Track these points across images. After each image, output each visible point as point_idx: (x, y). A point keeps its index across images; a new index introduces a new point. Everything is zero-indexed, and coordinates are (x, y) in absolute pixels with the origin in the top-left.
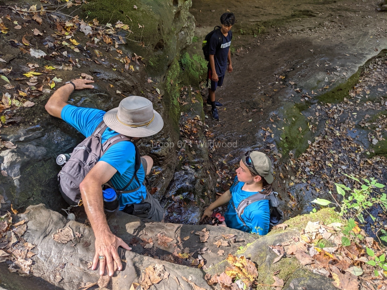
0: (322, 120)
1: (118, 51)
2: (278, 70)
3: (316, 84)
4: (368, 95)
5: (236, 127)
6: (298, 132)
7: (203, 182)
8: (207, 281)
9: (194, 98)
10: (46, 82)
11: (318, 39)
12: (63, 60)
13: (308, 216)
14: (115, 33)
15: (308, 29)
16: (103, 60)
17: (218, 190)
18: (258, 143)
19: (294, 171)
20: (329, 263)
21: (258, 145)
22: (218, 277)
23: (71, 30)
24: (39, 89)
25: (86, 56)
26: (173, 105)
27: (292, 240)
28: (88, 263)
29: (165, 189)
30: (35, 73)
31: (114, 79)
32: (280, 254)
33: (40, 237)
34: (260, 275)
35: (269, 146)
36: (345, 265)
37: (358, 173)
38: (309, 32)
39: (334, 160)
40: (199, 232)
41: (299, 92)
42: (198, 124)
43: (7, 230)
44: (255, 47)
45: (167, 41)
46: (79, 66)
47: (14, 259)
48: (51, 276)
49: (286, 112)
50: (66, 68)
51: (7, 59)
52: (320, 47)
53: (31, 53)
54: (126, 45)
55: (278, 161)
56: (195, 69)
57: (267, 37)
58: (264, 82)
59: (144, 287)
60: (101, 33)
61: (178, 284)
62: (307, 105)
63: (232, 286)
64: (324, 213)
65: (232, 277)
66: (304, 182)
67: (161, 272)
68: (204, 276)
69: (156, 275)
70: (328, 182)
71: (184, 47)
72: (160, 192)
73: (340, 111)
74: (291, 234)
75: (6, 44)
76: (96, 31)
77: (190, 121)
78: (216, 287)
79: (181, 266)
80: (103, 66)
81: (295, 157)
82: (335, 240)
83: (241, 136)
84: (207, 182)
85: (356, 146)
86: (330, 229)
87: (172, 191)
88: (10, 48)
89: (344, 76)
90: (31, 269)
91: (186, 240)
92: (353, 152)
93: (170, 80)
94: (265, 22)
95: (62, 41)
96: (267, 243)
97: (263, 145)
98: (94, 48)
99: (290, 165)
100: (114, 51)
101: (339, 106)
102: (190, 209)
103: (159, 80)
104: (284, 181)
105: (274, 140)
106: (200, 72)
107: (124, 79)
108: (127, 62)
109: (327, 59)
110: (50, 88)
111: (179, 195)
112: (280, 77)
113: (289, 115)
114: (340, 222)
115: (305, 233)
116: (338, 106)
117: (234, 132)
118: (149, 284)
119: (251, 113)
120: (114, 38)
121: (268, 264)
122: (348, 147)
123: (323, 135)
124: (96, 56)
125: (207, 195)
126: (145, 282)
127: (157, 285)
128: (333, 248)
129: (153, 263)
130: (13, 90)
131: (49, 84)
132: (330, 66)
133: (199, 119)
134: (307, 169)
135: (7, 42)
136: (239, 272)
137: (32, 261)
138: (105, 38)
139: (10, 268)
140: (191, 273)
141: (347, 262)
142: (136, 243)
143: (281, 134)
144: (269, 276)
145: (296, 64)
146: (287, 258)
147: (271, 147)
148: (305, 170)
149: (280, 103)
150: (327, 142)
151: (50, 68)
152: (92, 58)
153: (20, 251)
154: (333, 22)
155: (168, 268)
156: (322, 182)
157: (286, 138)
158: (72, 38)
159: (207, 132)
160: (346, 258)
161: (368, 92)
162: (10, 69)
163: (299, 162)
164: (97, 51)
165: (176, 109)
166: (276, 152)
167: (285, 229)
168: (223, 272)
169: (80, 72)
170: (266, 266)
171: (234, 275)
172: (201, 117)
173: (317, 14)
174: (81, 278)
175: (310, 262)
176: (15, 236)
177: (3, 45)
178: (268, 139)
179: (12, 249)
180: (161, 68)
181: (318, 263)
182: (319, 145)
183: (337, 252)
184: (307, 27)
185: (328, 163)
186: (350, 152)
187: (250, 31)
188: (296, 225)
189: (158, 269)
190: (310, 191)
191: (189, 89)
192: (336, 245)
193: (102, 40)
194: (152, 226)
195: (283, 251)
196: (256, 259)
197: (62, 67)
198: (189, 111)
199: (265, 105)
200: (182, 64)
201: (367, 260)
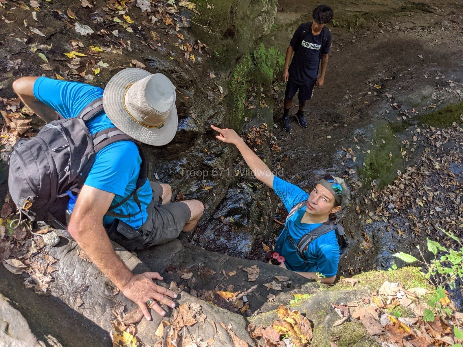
0: (420, 147)
1: (179, 36)
2: (373, 77)
3: (419, 101)
5: (310, 143)
6: (387, 158)
7: (261, 205)
8: (249, 333)
9: (264, 102)
10: (90, 65)
11: (432, 42)
12: (113, 40)
13: (385, 274)
14: (177, 13)
15: (420, 28)
16: (159, 45)
17: (278, 216)
18: (335, 166)
19: (375, 206)
20: (404, 338)
21: (334, 169)
22: (263, 330)
23: (125, 3)
24: (80, 74)
25: (139, 38)
26: (237, 107)
27: (361, 300)
28: (114, 289)
29: (214, 208)
30: (79, 54)
31: (170, 70)
32: (344, 316)
33: (63, 251)
34: (315, 337)
35: (348, 171)
36: (423, 343)
37: (455, 218)
38: (421, 32)
39: (427, 199)
40: (248, 268)
41: (396, 108)
42: (264, 135)
43: (25, 239)
44: (349, 44)
45: (239, 27)
46: (130, 49)
47: (31, 272)
48: (71, 298)
49: (375, 131)
50: (115, 52)
51: (47, 33)
52: (432, 53)
53: (76, 28)
54: (189, 29)
55: (356, 191)
56: (269, 65)
57: (366, 33)
58: (353, 90)
59: (175, 327)
60: (160, 11)
61: (215, 331)
62: (403, 126)
63: (279, 344)
64: (406, 273)
65: (281, 333)
66: (385, 220)
67: (196, 313)
68: (247, 326)
69: (190, 315)
70: (414, 225)
71: (260, 36)
72: (208, 211)
73: (446, 138)
74: (361, 293)
75: (48, 14)
76: (155, 7)
77: (255, 129)
78: (259, 342)
79: (221, 309)
80: (159, 52)
81: (378, 188)
82: (415, 310)
83: (314, 155)
84: (266, 206)
85: (458, 184)
86: (411, 295)
87: (222, 211)
88: (53, 20)
89: (458, 94)
90: (49, 286)
91: (231, 275)
92: (453, 192)
93: (237, 77)
94: (365, 14)
95: (113, 17)
96: (329, 300)
97: (341, 170)
98: (150, 29)
99: (370, 197)
100: (174, 34)
101: (445, 132)
102: (241, 235)
103: (223, 75)
104: (360, 217)
105: (356, 165)
106: (275, 69)
107: (182, 71)
108: (188, 50)
109: (439, 69)
110: (94, 74)
111: (230, 216)
112: (374, 87)
113: (378, 135)
114: (426, 287)
115: (378, 295)
116: (443, 132)
117: (308, 149)
118: (182, 325)
119: (331, 128)
120: (175, 19)
121: (327, 326)
122: (448, 184)
123: (418, 165)
124: (152, 39)
125: (263, 222)
126: (177, 321)
127: (190, 327)
128: (411, 320)
129: (189, 301)
130: (50, 71)
131: (93, 69)
132: (441, 79)
133: (266, 129)
134: (391, 206)
135: (50, 12)
136: (290, 329)
137: (51, 277)
138: (165, 17)
139: (26, 282)
140: (232, 320)
141: (426, 341)
142: (172, 270)
143: (365, 158)
144: (326, 341)
145: (397, 71)
146: (352, 323)
147: (350, 173)
148: (388, 207)
149: (371, 120)
150: (421, 175)
151: (96, 49)
152: (146, 41)
153: (39, 263)
154: (454, 22)
155: (206, 310)
156: (407, 224)
157: (371, 164)
158: (126, 14)
159: (273, 144)
160: (425, 334)
162: (50, 46)
163: (382, 195)
164: (153, 34)
165: (240, 113)
166: (355, 180)
167: (354, 285)
168: (271, 326)
169: (131, 58)
170: (323, 328)
171: (283, 332)
172: (268, 126)
173: (435, 9)
174: (105, 306)
175: (380, 332)
176: (35, 245)
177: (44, 16)
178: (348, 162)
179: (30, 260)
180: (228, 62)
181: (390, 335)
182: (410, 178)
183: (416, 325)
184: (419, 25)
185: (419, 202)
186: (449, 191)
187: (344, 23)
188: (368, 283)
189: (194, 308)
190: (390, 233)
191: (259, 89)
192: (415, 316)
193: (162, 20)
194: (193, 253)
195: (347, 313)
196: (312, 316)
197: (110, 49)
198: (255, 117)
199: (351, 119)
200: (254, 58)
201: (452, 341)
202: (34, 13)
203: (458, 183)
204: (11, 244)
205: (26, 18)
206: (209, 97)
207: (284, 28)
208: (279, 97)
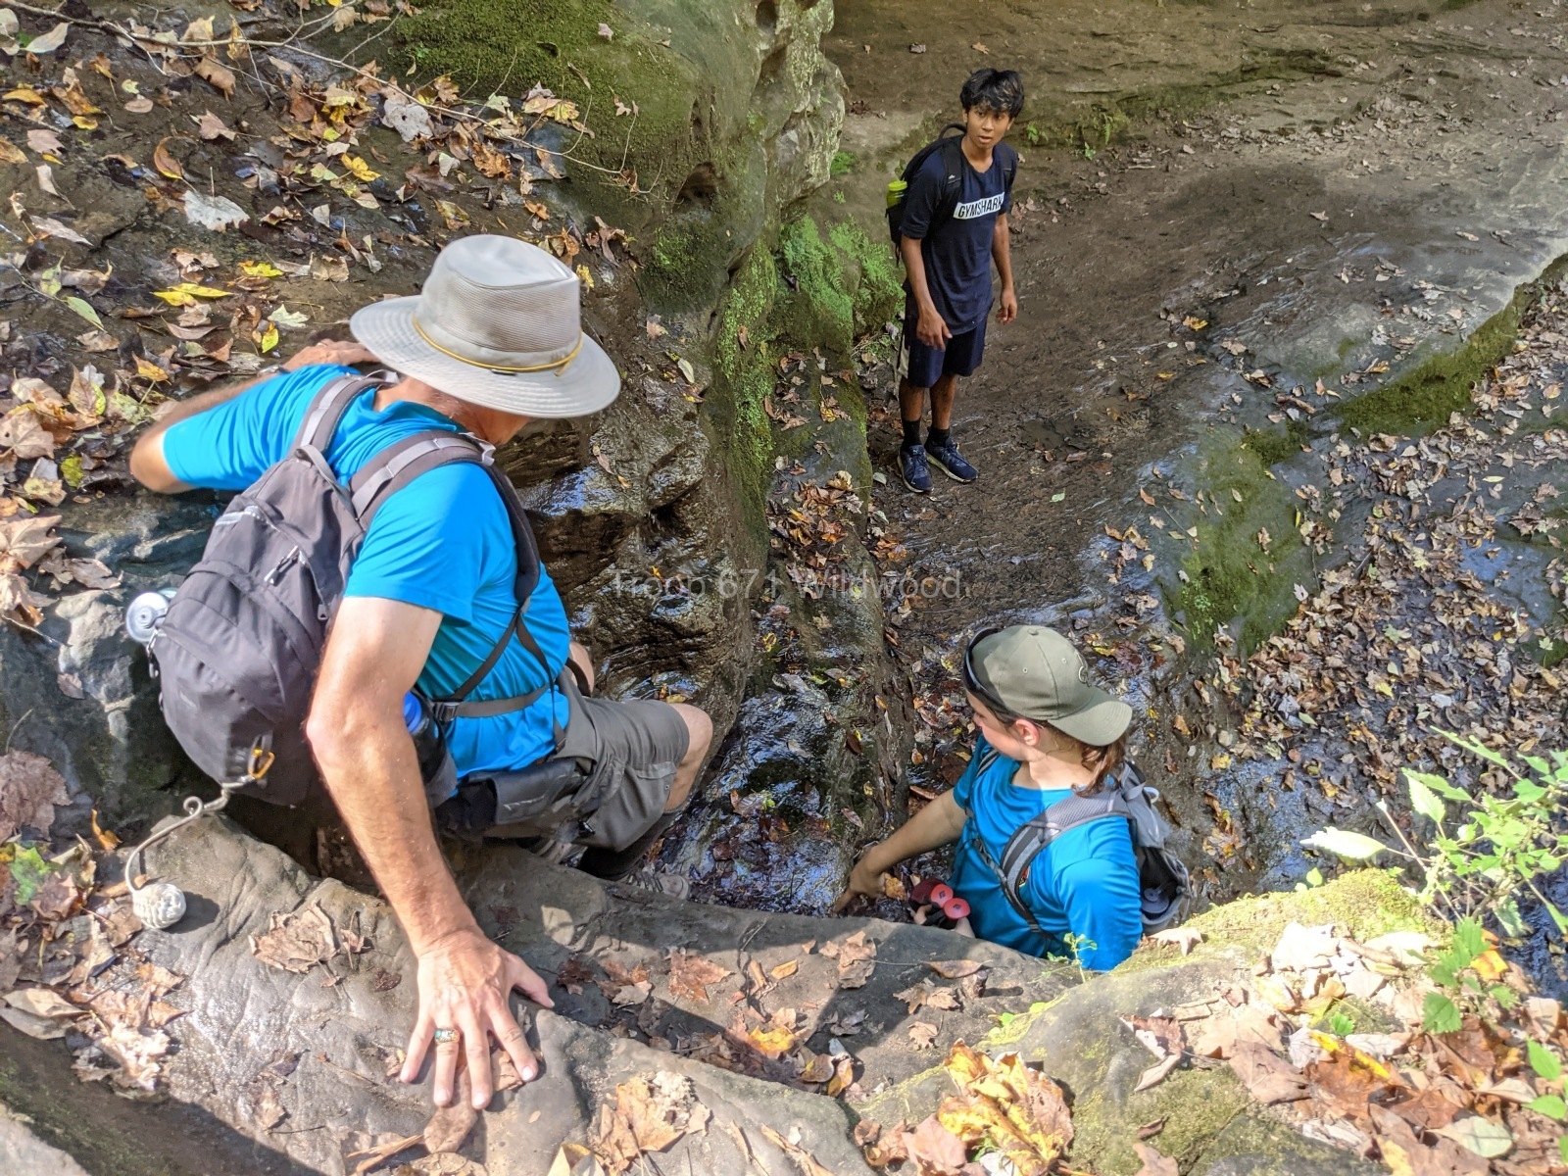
0: (1357, 503)
1: (533, 208)
2: (1177, 293)
3: (1334, 355)
4: (1554, 402)
5: (997, 524)
6: (1253, 548)
7: (858, 743)
8: (861, 1150)
9: (832, 402)
10: (245, 324)
11: (1350, 168)
12: (314, 239)
13: (1285, 901)
14: (520, 136)
15: (1310, 127)
18: (1089, 589)
19: (1236, 709)
20: (1372, 1099)
21: (1088, 599)
22: (907, 1136)
23: (346, 119)
24: (214, 354)
25: (402, 224)
26: (746, 426)
27: (1217, 995)
28: (386, 1055)
30: (203, 291)
32: (1168, 1054)
33: (200, 946)
34: (1083, 1135)
35: (1132, 602)
36: (1437, 1110)
37: (1501, 725)
38: (1312, 141)
39: (1402, 669)
40: (838, 947)
41: (1262, 387)
42: (845, 508)
43: (72, 912)
44: (1087, 197)
45: (727, 169)
46: (375, 264)
47: (97, 1029)
48: (240, 1102)
49: (1205, 465)
50: (324, 275)
51: (91, 232)
52: (1355, 203)
53: (188, 208)
54: (565, 185)
55: (1167, 666)
56: (837, 284)
57: (1137, 156)
58: (1118, 339)
59: (608, 1162)
60: (464, 135)
61: (747, 1156)
62: (1293, 441)
64: (1354, 892)
65: (967, 1137)
66: (1276, 754)
67: (676, 1104)
68: (851, 1128)
69: (657, 1115)
70: (1372, 759)
71: (797, 192)
73: (1434, 466)
74: (1215, 971)
75: (89, 171)
76: (447, 124)
77: (813, 492)
79: (758, 1082)
81: (1239, 651)
82: (1398, 1006)
83: (1016, 561)
84: (875, 744)
85: (1495, 611)
86: (1378, 957)
87: (733, 775)
88: (108, 187)
89: (1455, 322)
90: (162, 1070)
91: (780, 975)
92: (1483, 638)
93: (738, 329)
94: (1130, 98)
95: (310, 165)
96: (1114, 1007)
97: (1110, 600)
98: (433, 195)
99: (1216, 682)
100: (516, 205)
101: (1429, 446)
102: (804, 849)
103: (691, 325)
104: (1192, 751)
105: (1156, 579)
106: (859, 295)
108: (565, 251)
109: (1384, 250)
110: (260, 350)
111: (759, 791)
112: (1186, 323)
113: (1218, 477)
114: (1422, 929)
115: (1270, 971)
116: (1423, 447)
117: (991, 543)
118: (630, 1150)
119: (1061, 466)
120: (515, 156)
121: (1116, 1093)
122: (1462, 614)
123: (1358, 562)
124: (445, 226)
125: (872, 797)
126: (613, 1141)
127: (661, 1156)
128: (1387, 1039)
129: (648, 1068)
130: (111, 354)
131: (256, 336)
132: (1394, 281)
133: (850, 488)
134: (1289, 703)
135: (95, 165)
136: (996, 1118)
137: (167, 1039)
138: (480, 153)
139: (81, 1064)
140: (798, 1115)
141: (1445, 1100)
142: (581, 981)
143: (1183, 555)
144: (1120, 1143)
145: (1252, 268)
146: (1196, 1072)
147: (1141, 607)
148: (1280, 708)
149: (1186, 431)
150: (1374, 595)
151: (262, 271)
152: (425, 233)
153: (120, 995)
154: (1414, 98)
155: (709, 1092)
156: (1349, 759)
157: (1205, 572)
158: (353, 153)
159: (878, 539)
160: (1440, 1080)
161: (1553, 392)
162: (104, 271)
163: (1255, 673)
164: (447, 208)
165: (758, 444)
166: (1160, 628)
167: (1190, 950)
168: (931, 1118)
169: (378, 289)
170: (1105, 1099)
171: (974, 1132)
172: (856, 478)
173: (1348, 65)
174: (360, 1114)
175: (1291, 1090)
176: (103, 936)
177: (79, 176)
178: (1131, 573)
179: (89, 987)
180: (700, 280)
181: (1325, 1095)
182: (1339, 607)
183: (1407, 1055)
184: (1304, 118)
185: (1378, 681)
186: (1469, 637)
187: (1066, 133)
188: (1235, 936)
189: (665, 1090)
190: (1297, 794)
191: (812, 363)
192: (1400, 1027)
193: (471, 161)
194: (646, 915)
195: (1177, 1041)
196: (1065, 1068)
197: (308, 267)
198: (810, 454)
199: (1121, 435)
200: (786, 265)
201: (1528, 1092)
202: (44, 172)
203: (1494, 608)
204: (19, 940)
205: (17, 189)
206: (649, 399)
207: (875, 161)
208: (882, 385)
